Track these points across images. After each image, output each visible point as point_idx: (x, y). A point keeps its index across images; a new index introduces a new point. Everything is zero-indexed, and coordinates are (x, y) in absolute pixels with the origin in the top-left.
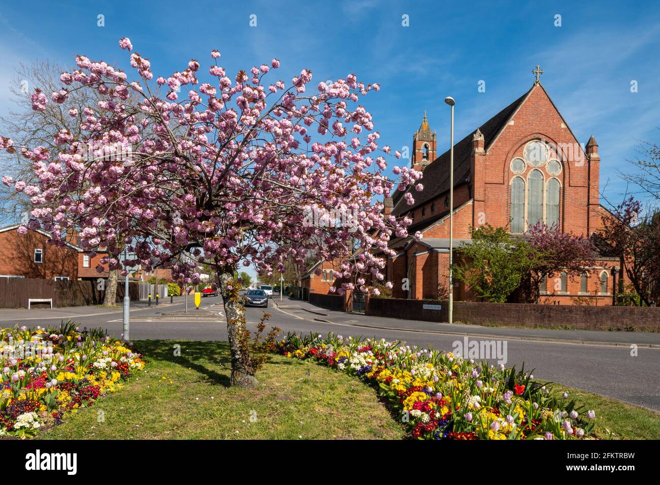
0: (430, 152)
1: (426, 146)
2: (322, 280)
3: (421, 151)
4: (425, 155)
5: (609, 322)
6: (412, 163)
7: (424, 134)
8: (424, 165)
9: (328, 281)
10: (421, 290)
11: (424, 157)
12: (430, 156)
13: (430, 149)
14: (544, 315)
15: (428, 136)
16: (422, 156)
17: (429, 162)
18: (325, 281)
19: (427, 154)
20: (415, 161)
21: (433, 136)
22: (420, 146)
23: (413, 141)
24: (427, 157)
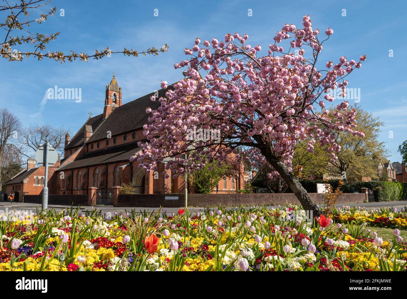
0: (118, 99)
1: (115, 95)
2: (34, 185)
3: (112, 97)
4: (114, 100)
5: (264, 201)
6: (105, 104)
7: (114, 86)
8: (114, 107)
9: (39, 185)
10: (152, 189)
11: (113, 102)
12: (118, 102)
13: (117, 97)
14: (237, 199)
15: (116, 88)
16: (112, 101)
17: (117, 106)
18: (37, 185)
19: (116, 100)
20: (108, 103)
21: (120, 89)
22: (111, 94)
23: (105, 90)
24: (115, 102)
